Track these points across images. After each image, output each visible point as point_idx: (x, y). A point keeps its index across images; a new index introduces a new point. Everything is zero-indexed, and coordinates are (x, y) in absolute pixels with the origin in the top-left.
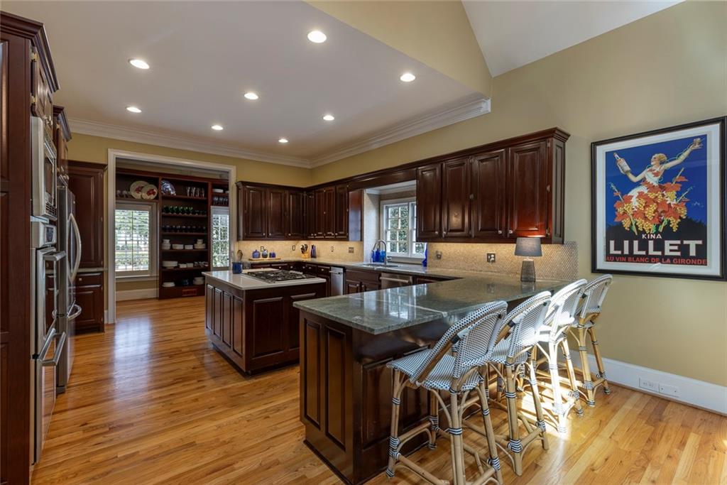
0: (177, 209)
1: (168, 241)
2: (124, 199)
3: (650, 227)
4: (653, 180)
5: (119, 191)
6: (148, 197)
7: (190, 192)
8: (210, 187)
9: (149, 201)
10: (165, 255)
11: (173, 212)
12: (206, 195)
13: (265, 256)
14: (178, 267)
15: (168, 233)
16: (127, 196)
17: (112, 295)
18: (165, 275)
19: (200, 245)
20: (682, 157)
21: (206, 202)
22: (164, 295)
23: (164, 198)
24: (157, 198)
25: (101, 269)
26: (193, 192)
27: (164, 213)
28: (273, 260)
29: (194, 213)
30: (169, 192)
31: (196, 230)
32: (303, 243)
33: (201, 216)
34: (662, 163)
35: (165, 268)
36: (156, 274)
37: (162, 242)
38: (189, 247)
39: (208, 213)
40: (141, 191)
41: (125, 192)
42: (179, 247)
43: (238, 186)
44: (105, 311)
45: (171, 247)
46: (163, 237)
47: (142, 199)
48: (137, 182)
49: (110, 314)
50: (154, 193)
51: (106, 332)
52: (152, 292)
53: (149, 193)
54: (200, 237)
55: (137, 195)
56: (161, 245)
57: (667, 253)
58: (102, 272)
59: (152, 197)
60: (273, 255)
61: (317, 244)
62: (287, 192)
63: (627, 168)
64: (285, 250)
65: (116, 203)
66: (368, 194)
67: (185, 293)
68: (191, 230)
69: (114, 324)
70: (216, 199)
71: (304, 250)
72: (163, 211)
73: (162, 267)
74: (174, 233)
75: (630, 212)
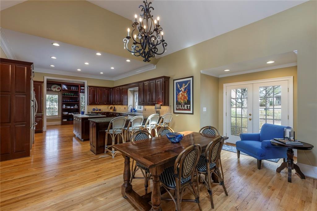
0: (68, 94)
1: (64, 105)
2: (49, 91)
3: (182, 102)
4: (183, 90)
5: (48, 89)
6: (58, 90)
7: (73, 89)
8: (79, 86)
9: (58, 92)
10: (64, 110)
11: (66, 95)
12: (78, 90)
13: (97, 110)
14: (68, 114)
15: (64, 102)
16: (50, 90)
17: (45, 123)
18: (63, 117)
19: (76, 107)
20: (187, 85)
21: (78, 91)
22: (63, 124)
23: (63, 90)
24: (61, 91)
25: (42, 114)
26: (73, 88)
27: (63, 96)
28: (100, 111)
29: (74, 96)
30: (65, 89)
31: (75, 102)
32: (111, 106)
33: (76, 96)
34: (184, 86)
35: (63, 114)
36: (60, 116)
37: (62, 105)
38: (72, 107)
39: (79, 96)
40: (55, 88)
41: (50, 89)
42: (69, 107)
43: (87, 87)
44: (43, 127)
45: (66, 107)
46: (63, 104)
47: (56, 91)
48: (54, 85)
49: (45, 128)
50: (60, 89)
51: (43, 133)
52: (59, 123)
53: (58, 89)
54: (76, 104)
55: (54, 90)
56: (62, 107)
57: (185, 108)
58: (42, 115)
59: (59, 90)
60: (100, 110)
61: (116, 106)
62: (105, 89)
63: (179, 87)
64: (104, 108)
65: (47, 92)
66: (130, 90)
67: (70, 123)
68: (73, 102)
69: (46, 131)
70: (82, 91)
71: (111, 108)
72: (63, 95)
73: (62, 114)
74: (67, 102)
75: (180, 98)
